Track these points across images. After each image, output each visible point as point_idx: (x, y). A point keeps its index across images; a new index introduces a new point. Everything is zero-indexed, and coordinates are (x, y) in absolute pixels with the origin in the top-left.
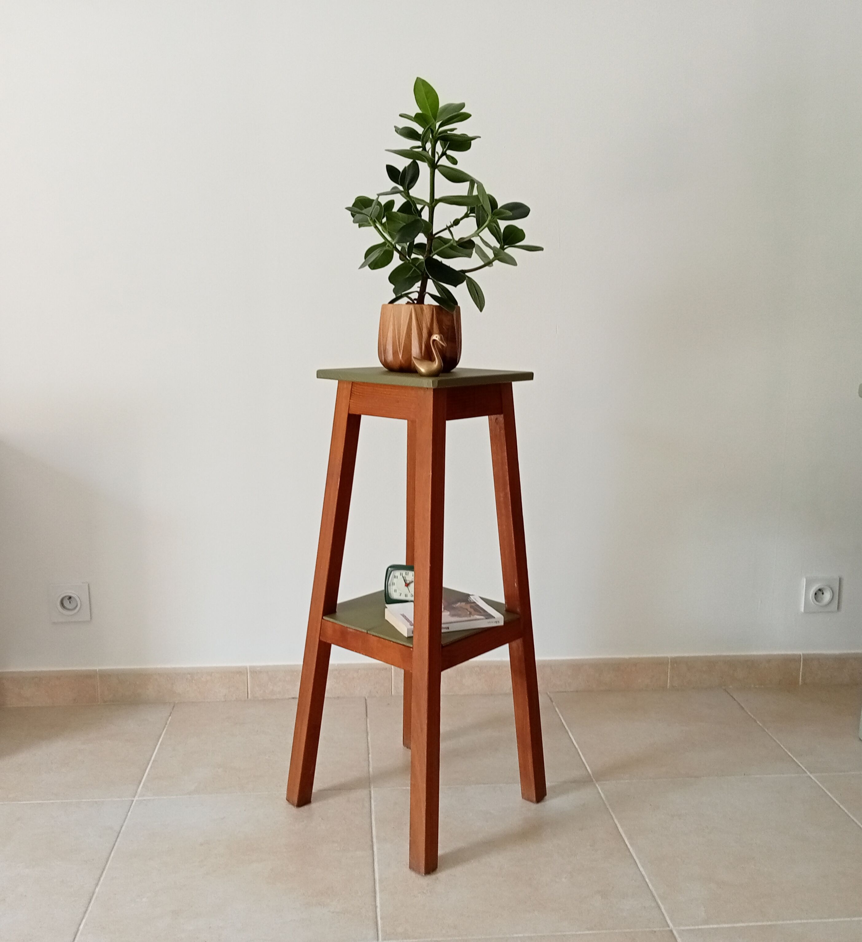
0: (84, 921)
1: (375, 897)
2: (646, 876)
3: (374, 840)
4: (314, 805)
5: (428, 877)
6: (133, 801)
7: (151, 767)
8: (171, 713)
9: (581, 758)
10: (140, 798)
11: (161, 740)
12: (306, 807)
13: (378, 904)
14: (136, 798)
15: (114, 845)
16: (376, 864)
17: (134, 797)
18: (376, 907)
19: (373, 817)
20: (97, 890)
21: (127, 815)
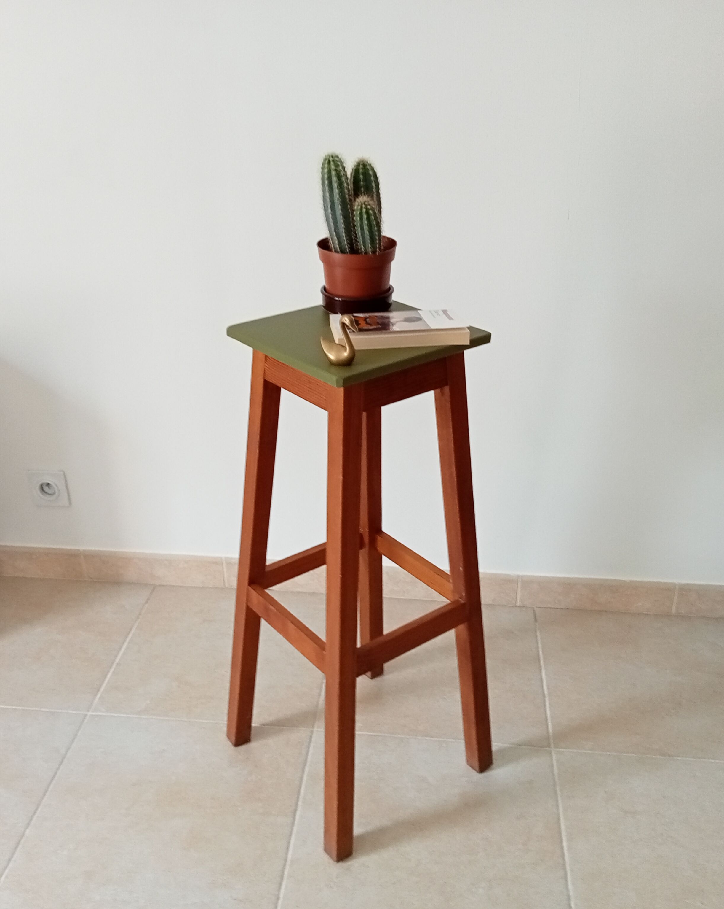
0: (7, 871)
1: (280, 885)
2: (572, 898)
3: (300, 803)
4: (253, 745)
5: (341, 864)
6: (86, 715)
7: (113, 672)
8: (148, 599)
9: (545, 711)
10: (94, 714)
11: (130, 635)
12: (244, 747)
13: (281, 895)
14: (89, 713)
15: (56, 773)
16: (293, 836)
17: (88, 711)
18: (278, 898)
19: (307, 770)
20: (28, 831)
21: (76, 735)
